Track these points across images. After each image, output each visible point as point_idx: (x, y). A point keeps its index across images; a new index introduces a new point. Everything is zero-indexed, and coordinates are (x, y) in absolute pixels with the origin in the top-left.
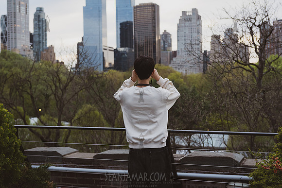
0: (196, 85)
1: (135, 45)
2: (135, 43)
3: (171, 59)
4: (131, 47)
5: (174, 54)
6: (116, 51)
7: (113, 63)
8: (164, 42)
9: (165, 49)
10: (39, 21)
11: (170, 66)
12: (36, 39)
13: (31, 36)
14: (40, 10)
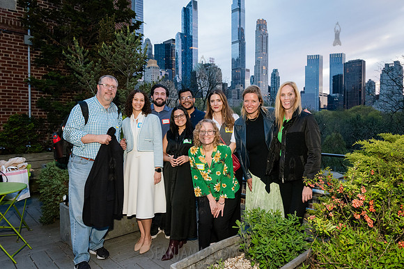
1: (345, 92)
3: (374, 101)
4: (341, 93)
5: (377, 97)
6: (329, 96)
7: (327, 104)
10: (275, 78)
11: (373, 106)
12: (272, 90)
13: (269, 87)
14: (276, 71)
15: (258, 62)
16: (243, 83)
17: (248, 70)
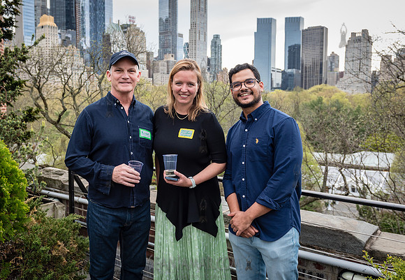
0: (361, 105)
1: (302, 67)
2: (302, 65)
3: (338, 79)
4: (298, 68)
5: (341, 75)
6: (283, 72)
7: (280, 83)
8: (331, 63)
9: (332, 70)
10: (215, 47)
11: (336, 86)
12: (212, 63)
13: (209, 60)
14: (217, 37)
15: (193, 25)
16: (174, 53)
17: (181, 36)
